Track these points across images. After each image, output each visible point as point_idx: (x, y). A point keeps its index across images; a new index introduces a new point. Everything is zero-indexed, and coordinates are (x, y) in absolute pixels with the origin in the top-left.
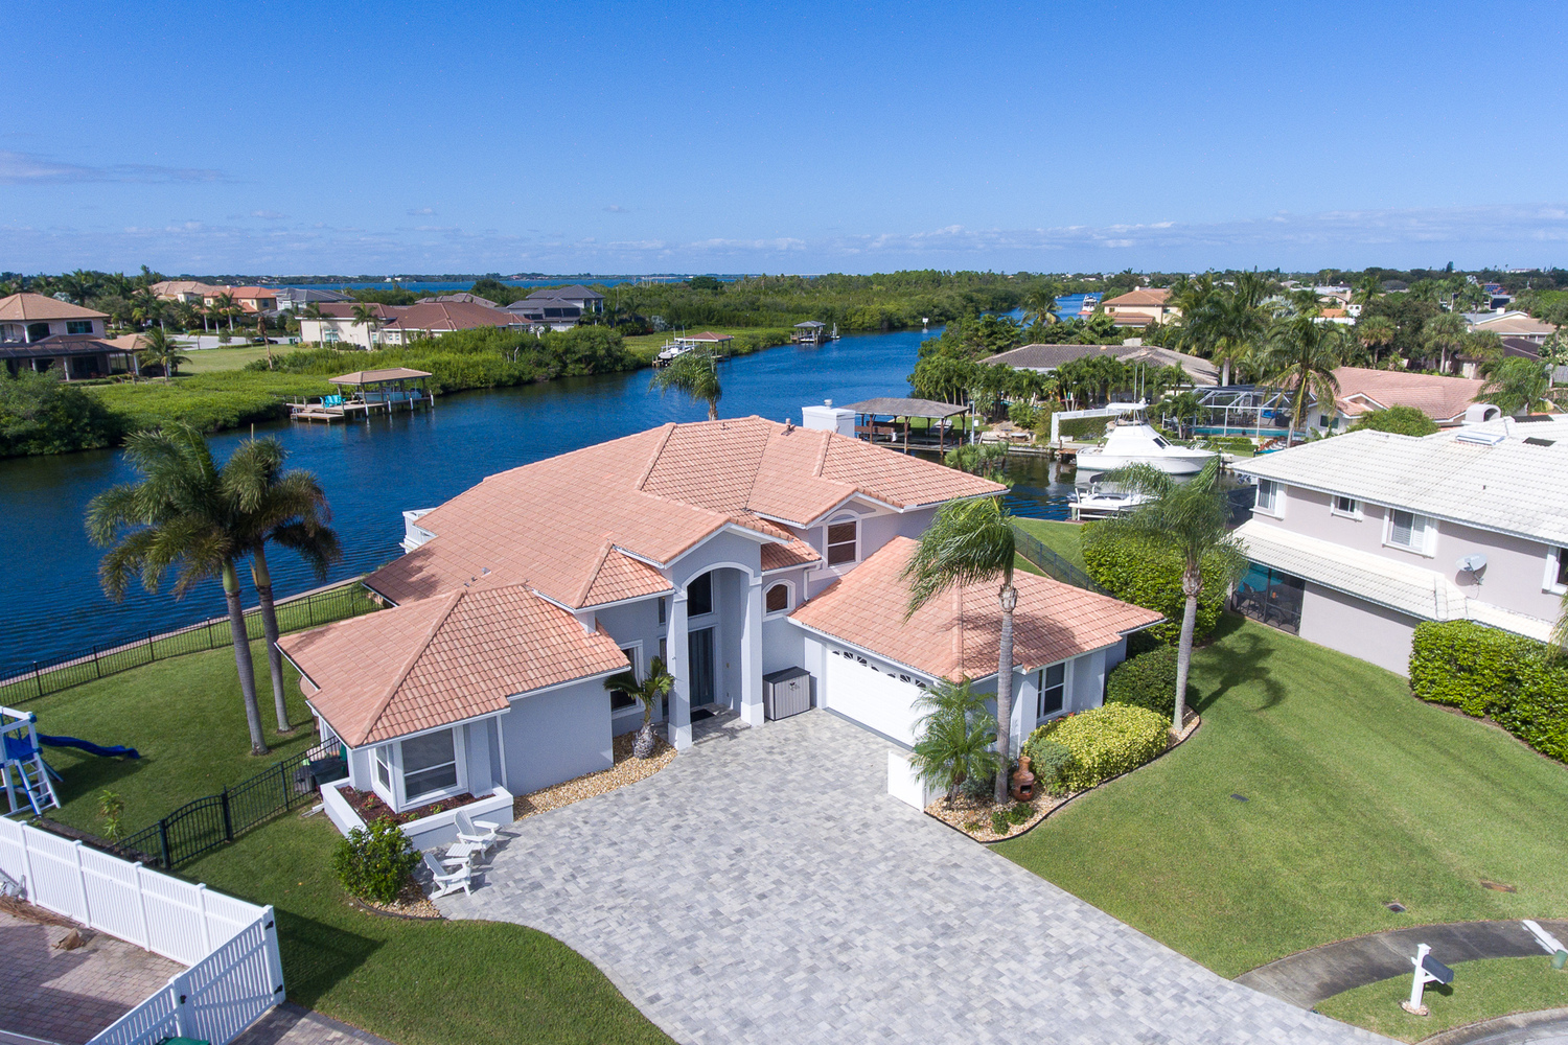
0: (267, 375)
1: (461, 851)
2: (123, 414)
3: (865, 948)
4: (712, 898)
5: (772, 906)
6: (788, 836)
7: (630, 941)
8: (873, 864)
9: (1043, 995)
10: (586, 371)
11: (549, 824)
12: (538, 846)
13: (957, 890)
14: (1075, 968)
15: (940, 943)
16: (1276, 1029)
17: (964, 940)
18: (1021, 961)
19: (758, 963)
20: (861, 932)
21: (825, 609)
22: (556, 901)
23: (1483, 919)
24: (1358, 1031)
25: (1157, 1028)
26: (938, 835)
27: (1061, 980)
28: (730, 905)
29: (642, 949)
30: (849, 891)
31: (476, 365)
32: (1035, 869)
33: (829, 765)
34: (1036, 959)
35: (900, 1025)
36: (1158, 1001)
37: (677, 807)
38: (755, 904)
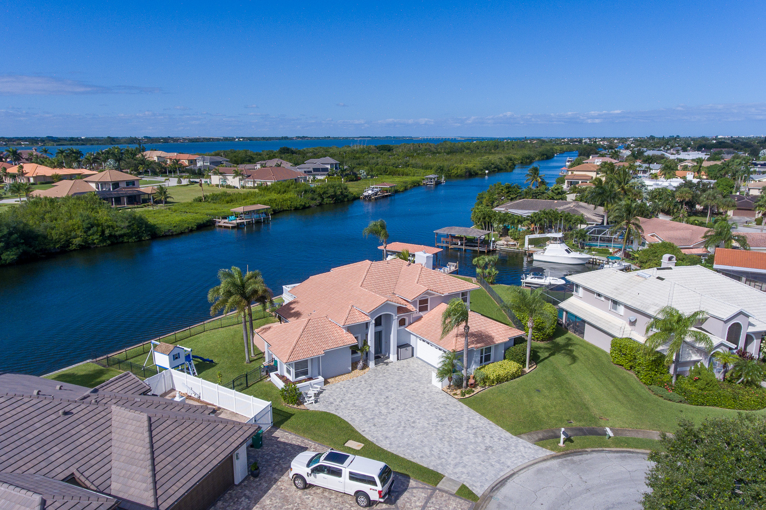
0: (203, 204)
1: (311, 392)
2: (155, 225)
3: (419, 423)
4: (379, 409)
5: (395, 412)
6: (401, 394)
7: (357, 418)
8: (424, 403)
9: (464, 436)
10: (332, 202)
11: (334, 387)
12: (331, 393)
13: (447, 411)
14: (474, 431)
15: (439, 423)
16: (522, 448)
17: (446, 423)
18: (460, 428)
19: (391, 425)
20: (419, 419)
21: (417, 326)
22: (337, 407)
23: (594, 426)
24: (544, 449)
25: (491, 445)
26: (445, 396)
27: (469, 433)
28: (384, 411)
29: (361, 420)
30: (417, 409)
31: (286, 200)
32: (470, 407)
33: (416, 375)
34: (464, 428)
35: (425, 441)
36: (494, 439)
37: (370, 385)
38: (391, 411)
